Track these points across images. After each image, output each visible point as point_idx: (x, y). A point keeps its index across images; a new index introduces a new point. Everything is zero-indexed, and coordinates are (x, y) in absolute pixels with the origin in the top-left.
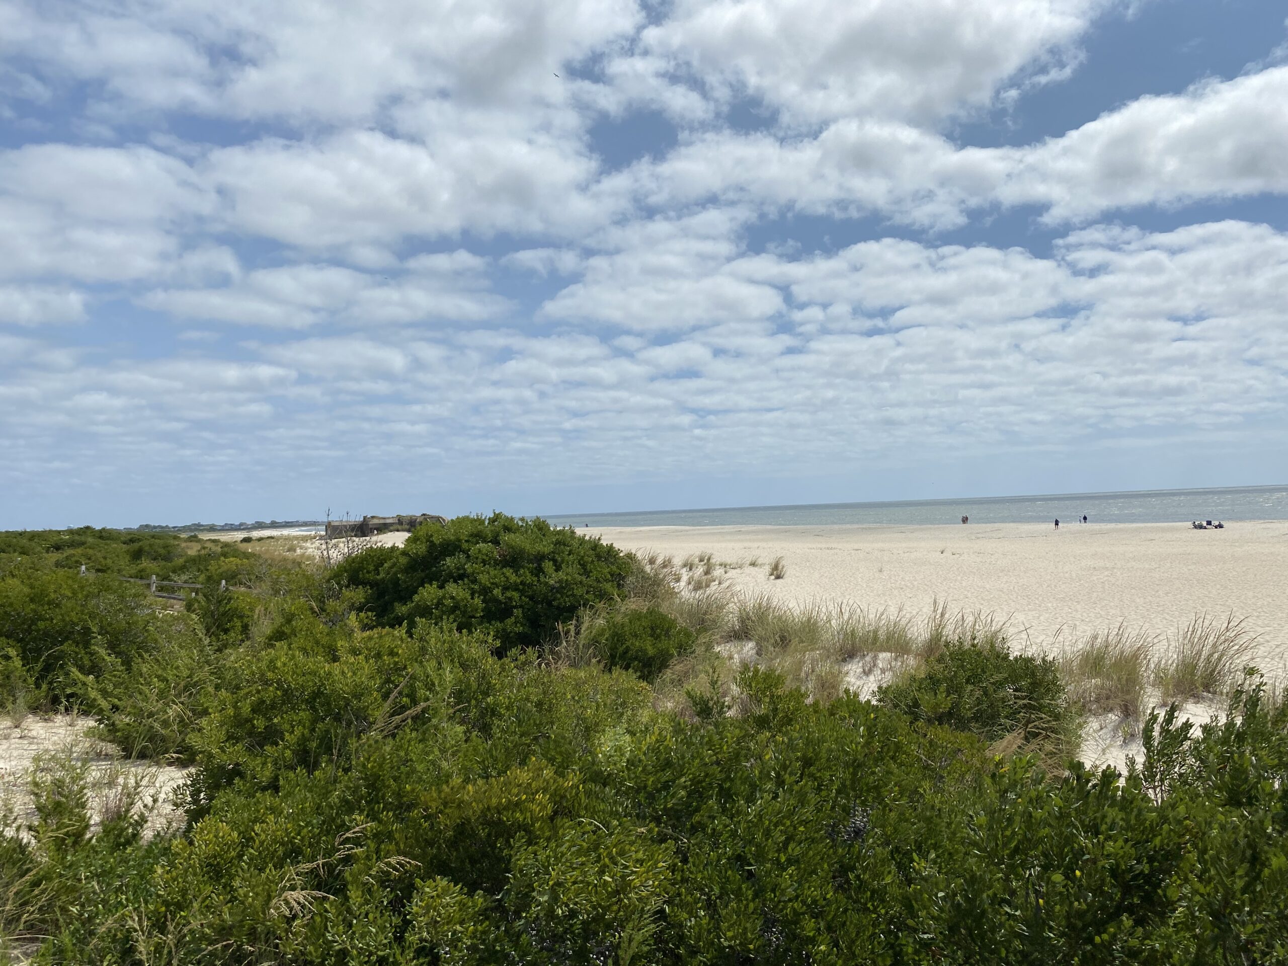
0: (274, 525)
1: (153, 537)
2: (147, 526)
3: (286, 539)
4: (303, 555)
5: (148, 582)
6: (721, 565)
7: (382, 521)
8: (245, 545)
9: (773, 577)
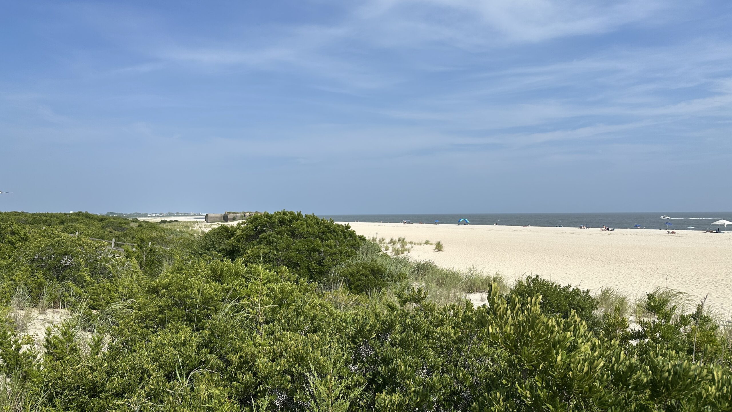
0: (178, 215)
1: (114, 218)
2: (111, 213)
3: (184, 222)
4: (192, 230)
5: (111, 242)
6: (410, 243)
7: (235, 215)
8: (162, 224)
9: (437, 250)
